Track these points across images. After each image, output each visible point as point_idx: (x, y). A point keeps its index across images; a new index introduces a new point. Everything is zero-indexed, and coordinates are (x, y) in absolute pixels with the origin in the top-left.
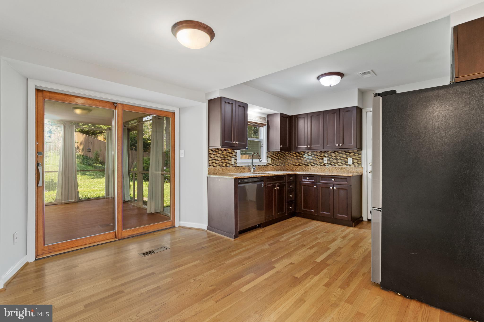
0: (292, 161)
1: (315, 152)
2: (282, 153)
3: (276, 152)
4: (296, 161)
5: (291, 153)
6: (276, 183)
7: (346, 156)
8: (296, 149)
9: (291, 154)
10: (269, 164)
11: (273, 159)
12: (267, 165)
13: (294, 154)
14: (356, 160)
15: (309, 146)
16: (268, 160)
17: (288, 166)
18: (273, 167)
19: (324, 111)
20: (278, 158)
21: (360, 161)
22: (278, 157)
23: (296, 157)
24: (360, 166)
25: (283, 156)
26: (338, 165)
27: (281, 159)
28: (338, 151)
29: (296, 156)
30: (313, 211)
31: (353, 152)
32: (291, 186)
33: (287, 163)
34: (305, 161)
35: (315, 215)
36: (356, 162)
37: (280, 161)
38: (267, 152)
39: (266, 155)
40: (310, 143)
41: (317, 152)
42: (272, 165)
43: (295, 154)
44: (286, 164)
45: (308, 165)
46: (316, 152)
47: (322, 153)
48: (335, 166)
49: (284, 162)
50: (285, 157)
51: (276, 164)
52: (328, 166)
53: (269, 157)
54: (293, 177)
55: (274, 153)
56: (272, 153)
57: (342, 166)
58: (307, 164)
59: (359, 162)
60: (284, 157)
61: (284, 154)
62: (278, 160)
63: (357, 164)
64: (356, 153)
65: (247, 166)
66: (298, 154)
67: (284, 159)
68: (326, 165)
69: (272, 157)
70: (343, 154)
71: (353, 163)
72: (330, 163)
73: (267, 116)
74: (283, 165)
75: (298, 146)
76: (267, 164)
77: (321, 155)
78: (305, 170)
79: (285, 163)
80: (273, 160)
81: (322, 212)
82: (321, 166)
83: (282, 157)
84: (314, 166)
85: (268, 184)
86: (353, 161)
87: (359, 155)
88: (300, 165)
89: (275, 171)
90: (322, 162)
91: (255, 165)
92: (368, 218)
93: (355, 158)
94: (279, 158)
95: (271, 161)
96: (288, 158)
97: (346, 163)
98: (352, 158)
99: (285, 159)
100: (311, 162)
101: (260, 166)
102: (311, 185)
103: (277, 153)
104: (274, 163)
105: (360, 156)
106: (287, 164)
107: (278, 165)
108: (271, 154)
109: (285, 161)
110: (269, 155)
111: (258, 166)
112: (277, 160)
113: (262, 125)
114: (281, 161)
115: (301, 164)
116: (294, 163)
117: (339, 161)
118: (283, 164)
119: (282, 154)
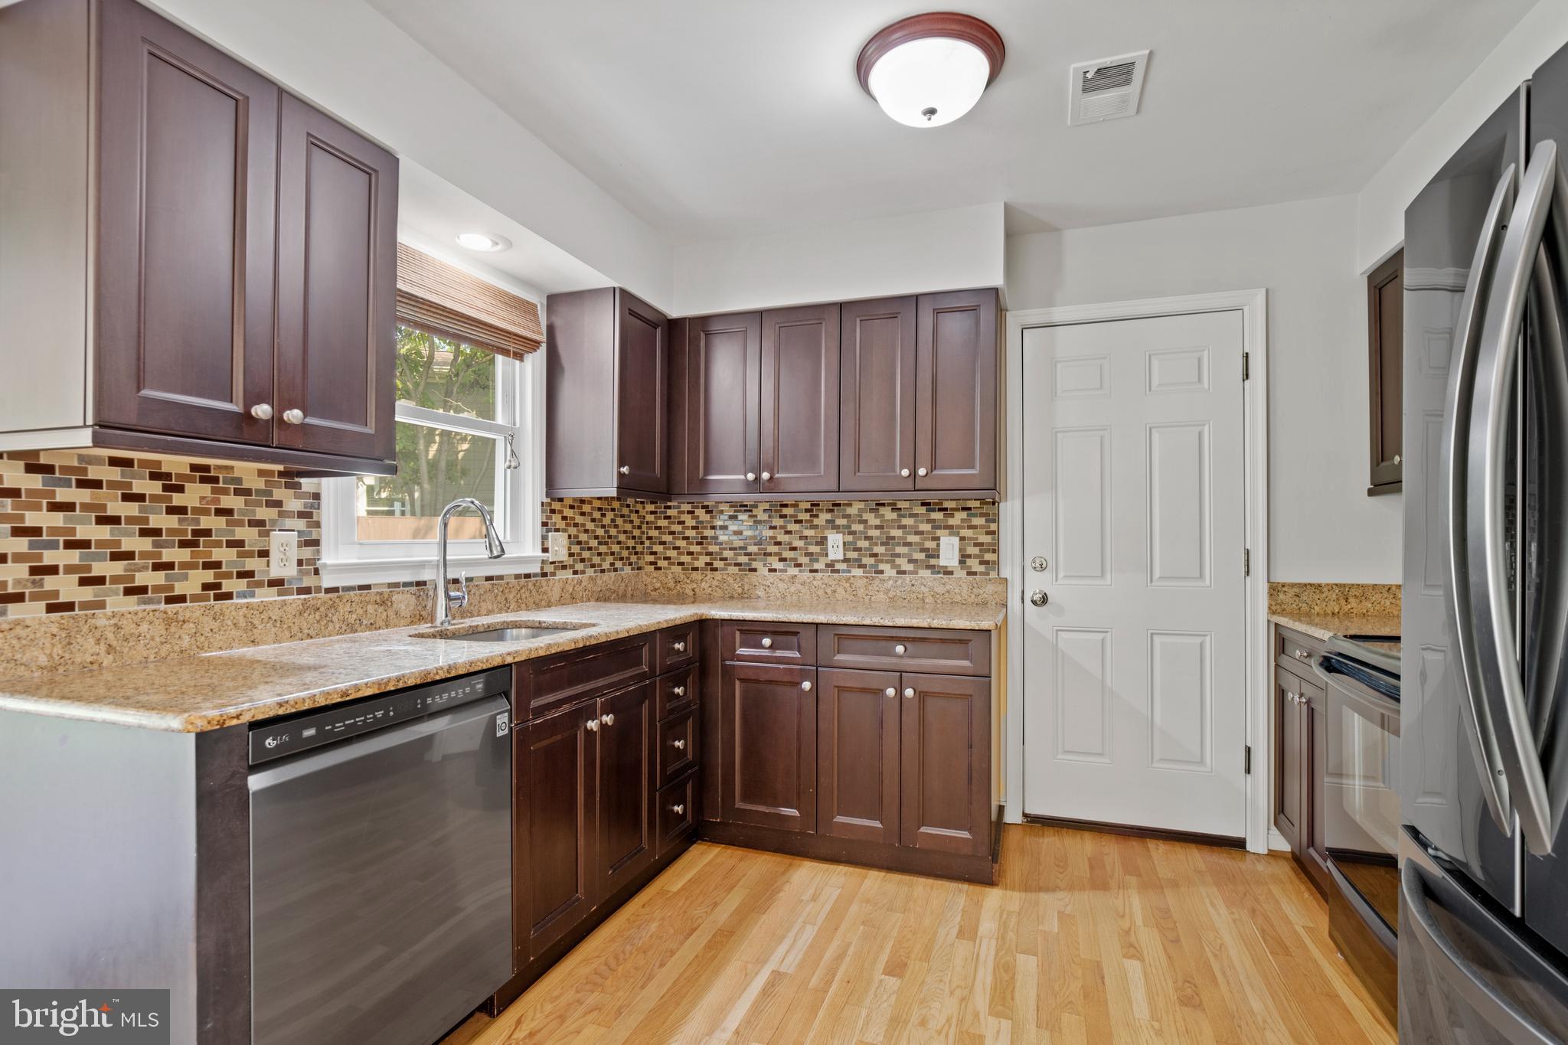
0: (675, 548)
1: (786, 506)
2: (628, 506)
3: (596, 503)
4: (695, 548)
5: (669, 507)
6: (591, 694)
7: (933, 528)
8: (701, 487)
9: (669, 512)
10: (555, 568)
11: (576, 537)
12: (544, 575)
13: (683, 512)
14: (976, 545)
15: (765, 475)
16: (550, 544)
17: (656, 574)
18: (580, 582)
19: (842, 306)
20: (607, 532)
21: (994, 551)
22: (603, 526)
23: (693, 528)
24: (993, 575)
25: (631, 522)
26: (895, 571)
27: (622, 537)
28: (895, 504)
29: (693, 523)
30: (793, 812)
31: (964, 509)
32: (679, 690)
33: (651, 558)
34: (741, 548)
35: (802, 834)
36: (976, 556)
37: (616, 548)
38: (546, 500)
39: (539, 518)
40: (771, 460)
41: (795, 505)
42: (575, 573)
43: (692, 512)
44: (647, 563)
45: (755, 570)
46: (793, 506)
47: (822, 510)
48: (882, 572)
49: (636, 553)
50: (640, 527)
51: (593, 566)
52: (849, 572)
53: (557, 530)
54: (690, 638)
55: (586, 508)
56: (572, 507)
57: (911, 572)
58: (749, 564)
59: (988, 557)
60: (634, 527)
61: (637, 512)
62: (606, 543)
63: (982, 563)
64: (975, 516)
65: (406, 584)
66: (707, 512)
67: (634, 538)
68: (838, 566)
69: (573, 531)
70: (915, 515)
71: (964, 558)
72: (856, 560)
73: (545, 303)
74: (633, 569)
75: (707, 472)
76: (542, 568)
77: (816, 521)
78: (740, 591)
79: (639, 559)
80: (579, 543)
81: (840, 819)
82: (816, 571)
83: (628, 527)
84: (784, 575)
85: (540, 711)
86: (960, 550)
87: (987, 521)
88: (716, 569)
89: (589, 600)
90: (821, 555)
91: (462, 574)
92: (1027, 811)
93: (970, 539)
94: (613, 532)
95: (569, 549)
96: (654, 533)
97: (933, 562)
98: (957, 534)
99: (640, 538)
100: (770, 554)
101: (501, 578)
102: (786, 679)
103: (600, 509)
104: (583, 560)
105: (993, 527)
106: (651, 563)
107: (603, 571)
108: (568, 513)
109: (639, 548)
110: (556, 518)
111: (489, 579)
112: (600, 543)
113: (519, 347)
114: (621, 548)
115: (718, 564)
116: (686, 559)
117: (899, 550)
118: (630, 564)
119: (626, 511)
